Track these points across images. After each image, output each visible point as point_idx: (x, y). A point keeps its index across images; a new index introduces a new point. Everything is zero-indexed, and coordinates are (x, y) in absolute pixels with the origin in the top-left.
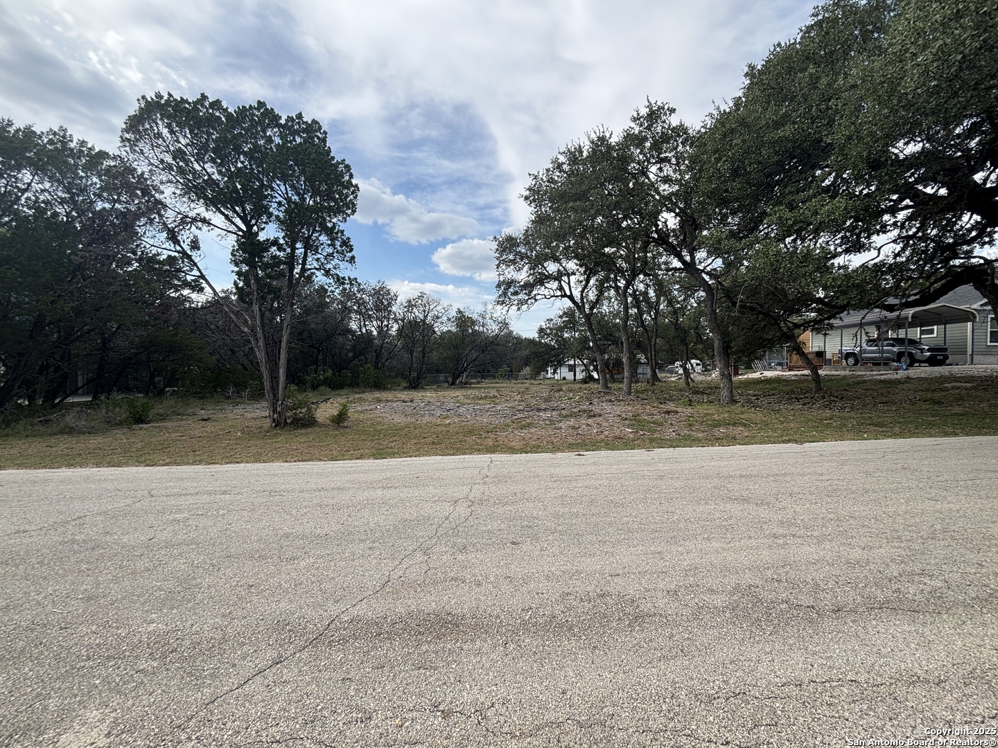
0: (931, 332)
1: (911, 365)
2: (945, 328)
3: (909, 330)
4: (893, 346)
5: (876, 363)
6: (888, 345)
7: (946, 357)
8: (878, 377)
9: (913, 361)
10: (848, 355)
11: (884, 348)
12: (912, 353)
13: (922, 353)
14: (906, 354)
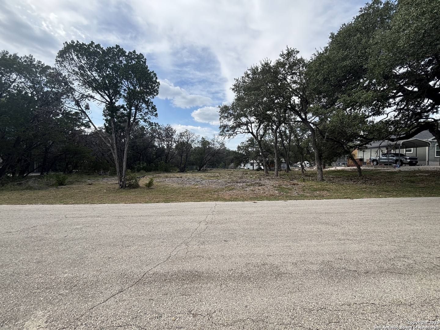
0: (410, 151)
1: (401, 165)
2: (416, 149)
3: (400, 150)
4: (394, 157)
5: (386, 164)
6: (391, 156)
7: (417, 162)
8: (387, 170)
9: (402, 163)
10: (374, 160)
11: (390, 158)
12: (402, 160)
13: (406, 160)
14: (399, 160)
